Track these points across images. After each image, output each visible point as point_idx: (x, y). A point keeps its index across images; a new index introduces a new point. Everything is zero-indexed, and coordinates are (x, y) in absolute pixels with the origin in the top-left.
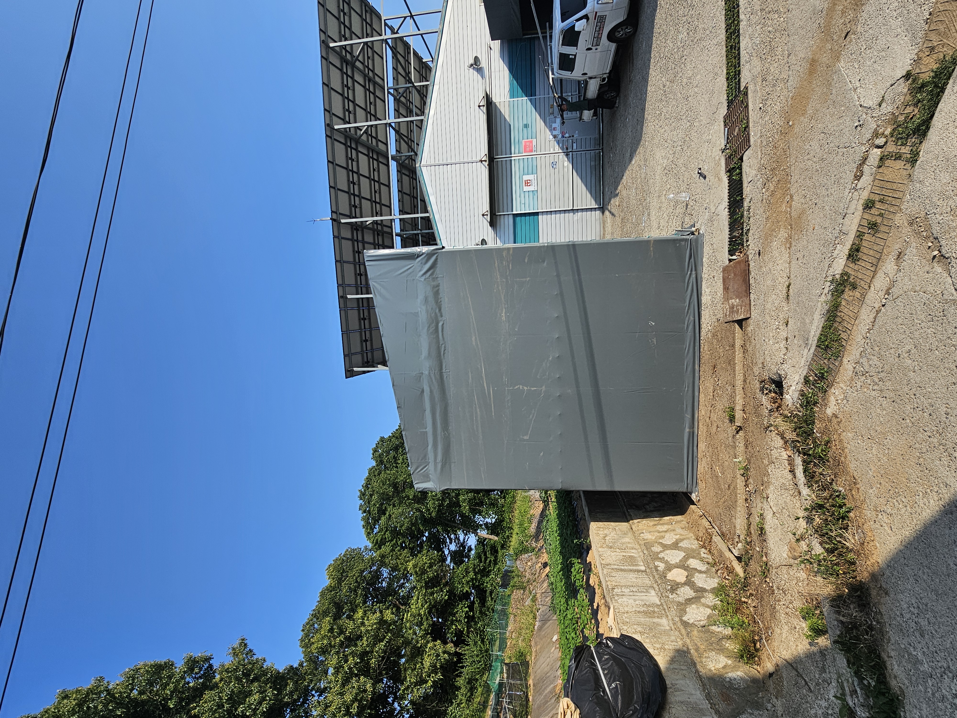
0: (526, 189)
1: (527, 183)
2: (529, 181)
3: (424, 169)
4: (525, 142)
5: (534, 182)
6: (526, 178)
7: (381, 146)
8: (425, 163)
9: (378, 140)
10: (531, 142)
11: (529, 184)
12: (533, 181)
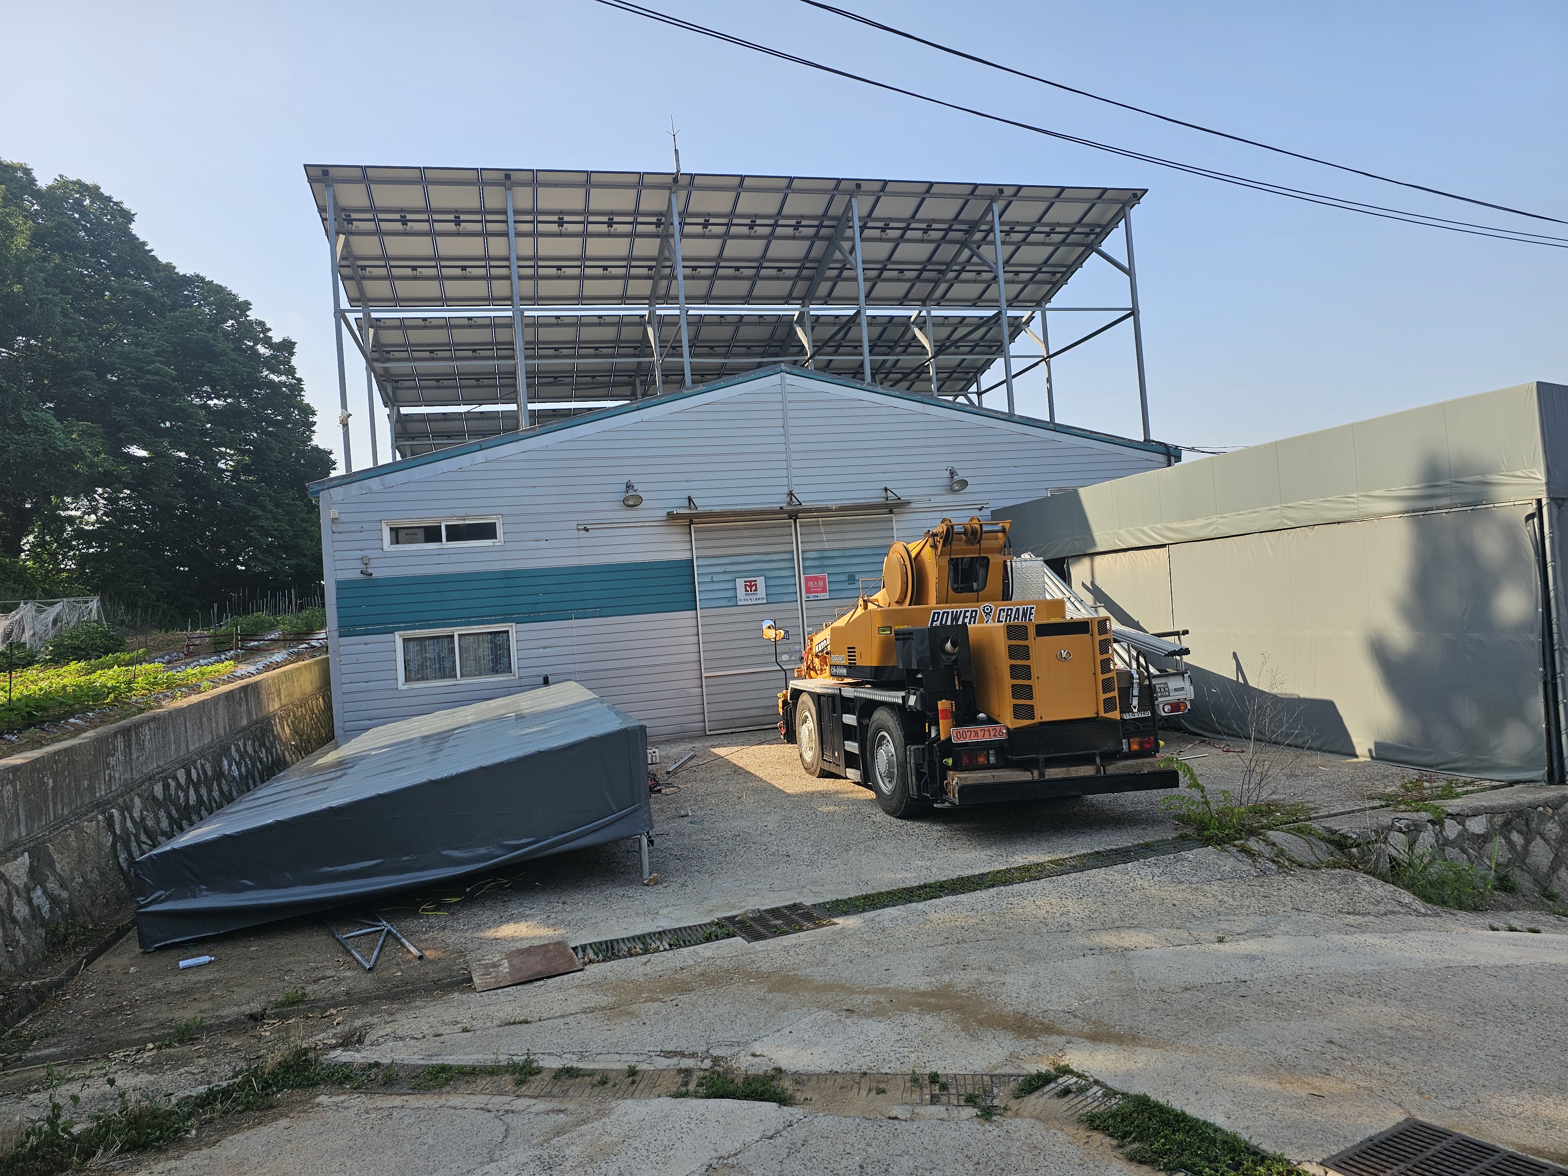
0: (740, 583)
1: (751, 586)
2: (754, 588)
3: (775, 379)
4: (824, 579)
5: (752, 599)
6: (761, 581)
7: (824, 288)
8: (788, 381)
9: (835, 281)
10: (824, 590)
11: (748, 589)
12: (754, 597)
